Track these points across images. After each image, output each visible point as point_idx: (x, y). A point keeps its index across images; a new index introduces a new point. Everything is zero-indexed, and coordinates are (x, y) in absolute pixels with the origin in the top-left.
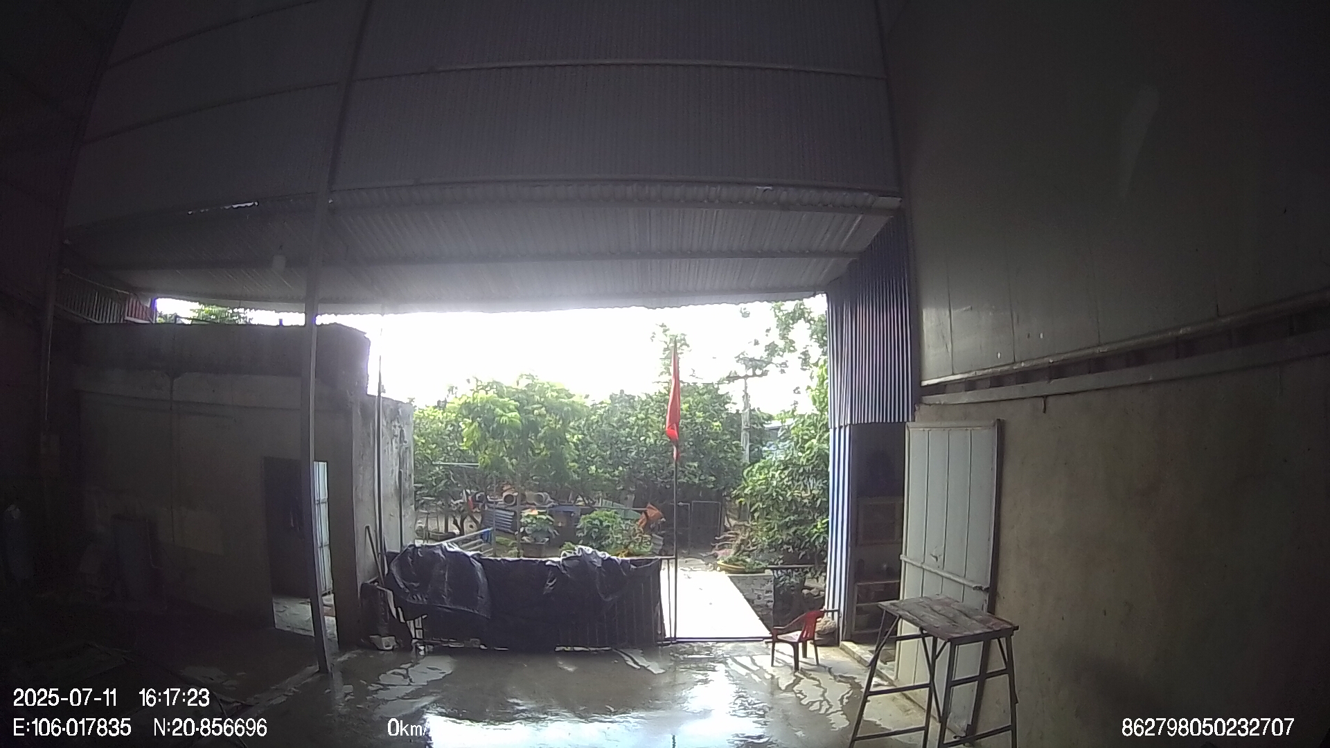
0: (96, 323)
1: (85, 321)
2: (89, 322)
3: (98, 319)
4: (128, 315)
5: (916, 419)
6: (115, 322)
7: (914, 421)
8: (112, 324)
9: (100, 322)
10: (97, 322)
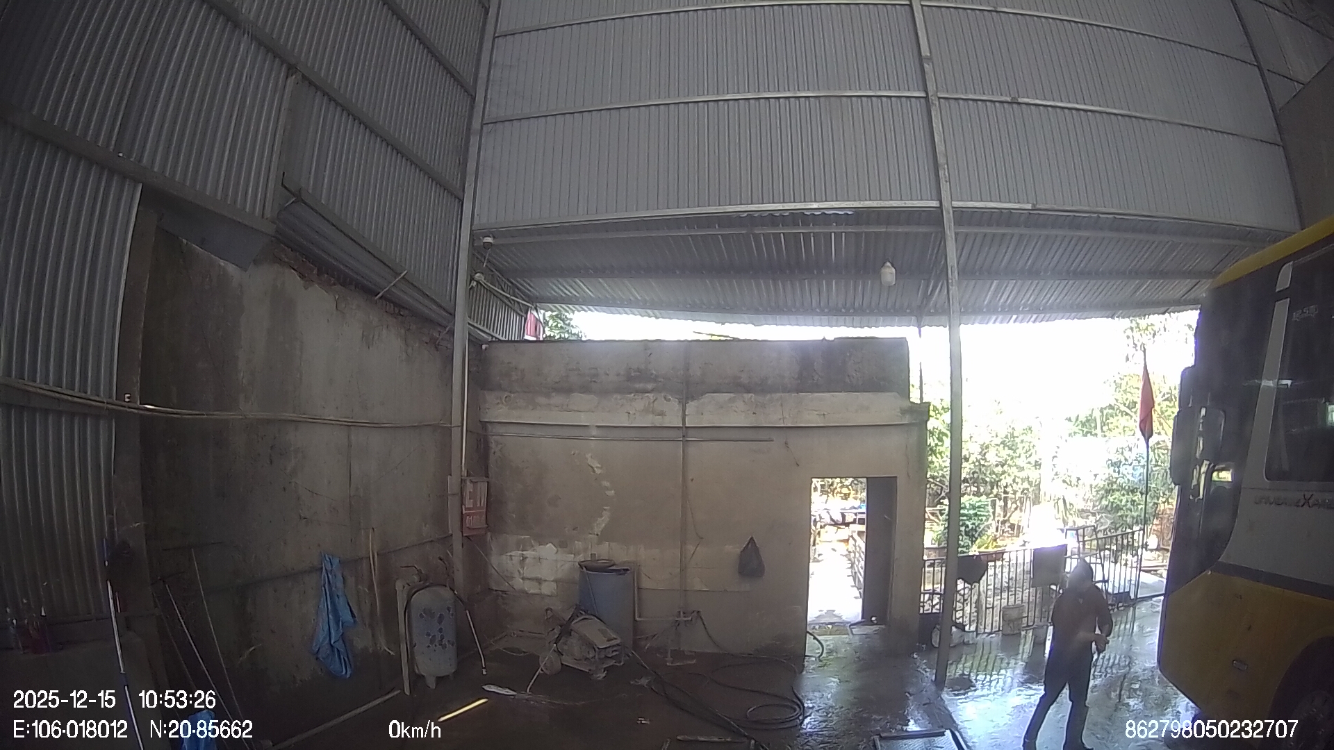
0: (500, 341)
4: (527, 334)
6: (516, 339)
8: (515, 341)
9: (507, 339)
10: (504, 339)
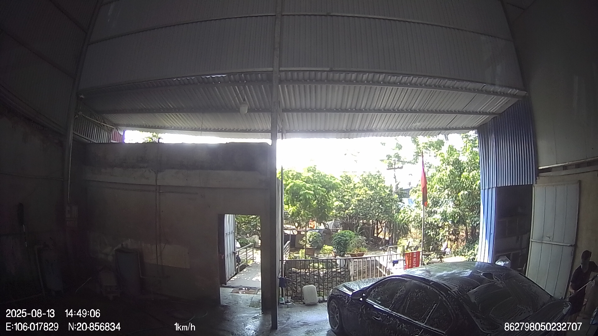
1: (90, 142)
2: (92, 142)
3: (97, 141)
4: (112, 140)
5: (538, 183)
7: (537, 184)
8: (105, 143)
9: (96, 142)
